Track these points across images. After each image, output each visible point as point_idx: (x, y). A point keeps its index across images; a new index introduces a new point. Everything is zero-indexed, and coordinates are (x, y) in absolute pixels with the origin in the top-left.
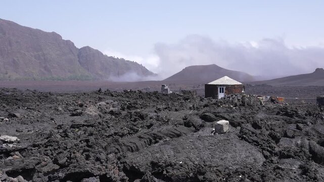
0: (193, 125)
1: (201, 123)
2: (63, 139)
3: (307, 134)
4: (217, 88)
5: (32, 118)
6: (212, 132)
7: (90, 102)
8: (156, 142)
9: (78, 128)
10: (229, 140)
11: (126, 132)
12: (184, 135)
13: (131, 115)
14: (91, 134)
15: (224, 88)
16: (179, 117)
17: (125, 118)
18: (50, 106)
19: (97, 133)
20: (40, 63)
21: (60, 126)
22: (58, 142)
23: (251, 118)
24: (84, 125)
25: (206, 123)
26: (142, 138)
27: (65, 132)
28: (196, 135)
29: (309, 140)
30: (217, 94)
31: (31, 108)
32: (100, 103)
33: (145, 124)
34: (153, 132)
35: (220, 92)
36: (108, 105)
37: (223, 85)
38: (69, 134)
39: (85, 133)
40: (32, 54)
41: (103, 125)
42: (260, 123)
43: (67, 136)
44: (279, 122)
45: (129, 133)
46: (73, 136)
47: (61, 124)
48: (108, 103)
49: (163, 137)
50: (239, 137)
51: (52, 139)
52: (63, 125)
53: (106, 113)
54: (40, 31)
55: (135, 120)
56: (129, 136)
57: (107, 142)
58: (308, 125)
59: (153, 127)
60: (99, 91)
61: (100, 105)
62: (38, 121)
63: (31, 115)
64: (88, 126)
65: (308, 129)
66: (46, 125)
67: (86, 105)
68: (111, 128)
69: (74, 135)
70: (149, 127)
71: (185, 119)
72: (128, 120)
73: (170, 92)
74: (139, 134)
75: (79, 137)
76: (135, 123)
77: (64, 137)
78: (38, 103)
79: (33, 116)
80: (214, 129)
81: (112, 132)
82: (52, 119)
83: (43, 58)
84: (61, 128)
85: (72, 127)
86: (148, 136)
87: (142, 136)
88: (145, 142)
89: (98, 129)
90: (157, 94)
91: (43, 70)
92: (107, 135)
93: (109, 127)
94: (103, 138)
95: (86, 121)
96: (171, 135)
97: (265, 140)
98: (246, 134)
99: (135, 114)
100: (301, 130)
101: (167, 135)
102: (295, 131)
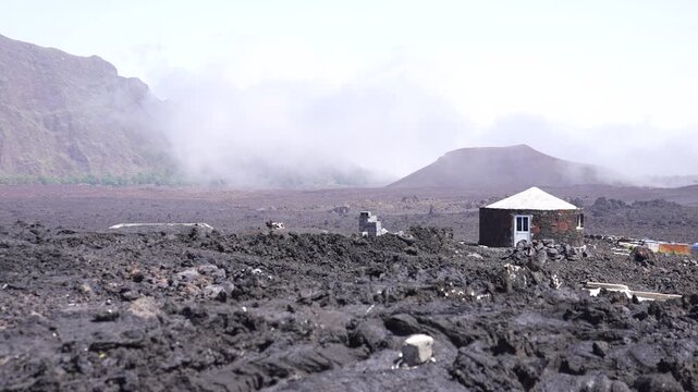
0: (366, 342)
1: (383, 337)
2: (70, 376)
3: (614, 365)
4: (512, 218)
5: (18, 312)
6: (396, 362)
7: (162, 268)
8: (273, 383)
9: (105, 350)
10: (426, 380)
11: (209, 359)
12: (336, 366)
13: (226, 320)
14: (132, 366)
15: (530, 217)
16: (339, 322)
17: (211, 327)
18: (63, 279)
19: (145, 362)
20: (57, 137)
21: (67, 345)
22: (56, 384)
23: (499, 326)
24: (118, 345)
25: (394, 337)
26: (242, 373)
27: (75, 360)
28: (360, 366)
29: (613, 379)
30: (510, 234)
31: (17, 284)
32: (184, 273)
33: (254, 341)
34: (271, 359)
35: (519, 229)
36: (203, 279)
37: (528, 212)
38: (83, 366)
39: (118, 364)
40: (37, 113)
41: (162, 343)
42: (512, 338)
43: (78, 370)
44: (559, 336)
45: (216, 363)
46: (92, 370)
47: (72, 339)
48: (204, 273)
49: (291, 370)
50: (451, 373)
51: (44, 378)
52: (73, 343)
53: (174, 312)
54: (59, 54)
55: (234, 332)
56: (215, 369)
57: (164, 383)
58: (624, 344)
59: (271, 348)
60: (191, 236)
61: (184, 277)
62: (21, 333)
63: (16, 303)
64: (128, 346)
65: (619, 353)
66: (37, 341)
67: (149, 277)
68: (178, 351)
69: (95, 368)
70: (262, 348)
71: (351, 327)
72: (219, 330)
73: (381, 231)
74: (236, 364)
75: (105, 372)
76: (233, 339)
77: (73, 372)
78: (35, 273)
79: (21, 308)
80: (401, 355)
81: (179, 360)
82: (53, 329)
83: (65, 125)
84: (70, 350)
85: (94, 348)
86: (256, 370)
87: (243, 369)
88: (247, 383)
89: (149, 354)
90: (338, 243)
91: (64, 156)
92: (167, 366)
93: (173, 349)
94: (158, 374)
95: (126, 334)
96: (310, 366)
97: (499, 382)
98: (462, 367)
99: (236, 318)
100: (602, 355)
101: (299, 366)
102: (588, 358)
